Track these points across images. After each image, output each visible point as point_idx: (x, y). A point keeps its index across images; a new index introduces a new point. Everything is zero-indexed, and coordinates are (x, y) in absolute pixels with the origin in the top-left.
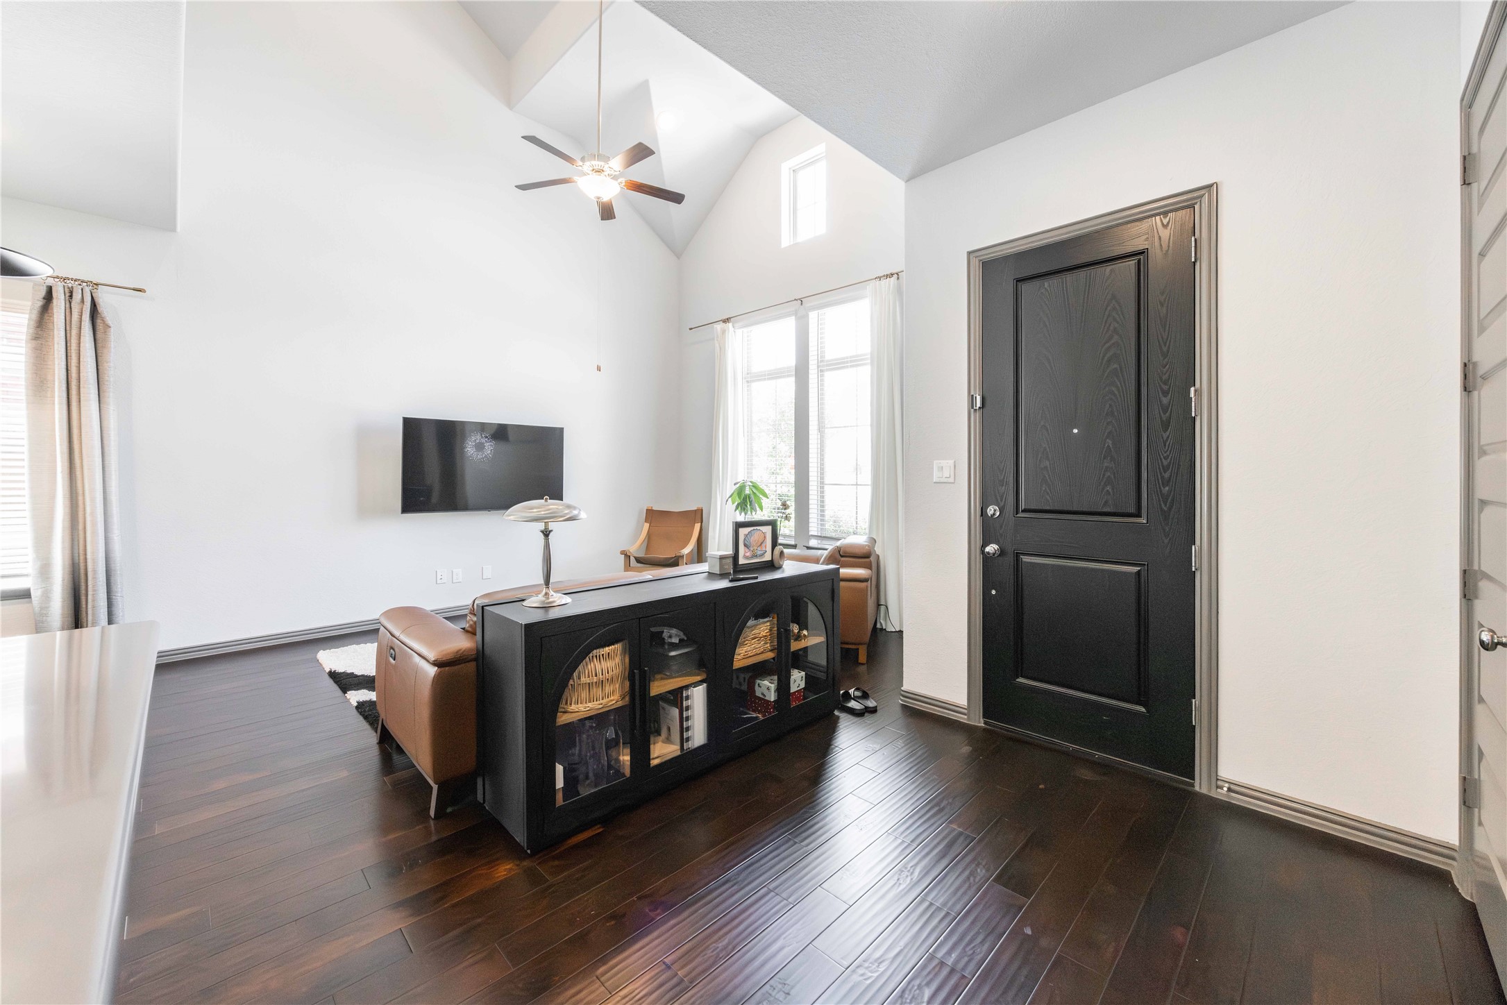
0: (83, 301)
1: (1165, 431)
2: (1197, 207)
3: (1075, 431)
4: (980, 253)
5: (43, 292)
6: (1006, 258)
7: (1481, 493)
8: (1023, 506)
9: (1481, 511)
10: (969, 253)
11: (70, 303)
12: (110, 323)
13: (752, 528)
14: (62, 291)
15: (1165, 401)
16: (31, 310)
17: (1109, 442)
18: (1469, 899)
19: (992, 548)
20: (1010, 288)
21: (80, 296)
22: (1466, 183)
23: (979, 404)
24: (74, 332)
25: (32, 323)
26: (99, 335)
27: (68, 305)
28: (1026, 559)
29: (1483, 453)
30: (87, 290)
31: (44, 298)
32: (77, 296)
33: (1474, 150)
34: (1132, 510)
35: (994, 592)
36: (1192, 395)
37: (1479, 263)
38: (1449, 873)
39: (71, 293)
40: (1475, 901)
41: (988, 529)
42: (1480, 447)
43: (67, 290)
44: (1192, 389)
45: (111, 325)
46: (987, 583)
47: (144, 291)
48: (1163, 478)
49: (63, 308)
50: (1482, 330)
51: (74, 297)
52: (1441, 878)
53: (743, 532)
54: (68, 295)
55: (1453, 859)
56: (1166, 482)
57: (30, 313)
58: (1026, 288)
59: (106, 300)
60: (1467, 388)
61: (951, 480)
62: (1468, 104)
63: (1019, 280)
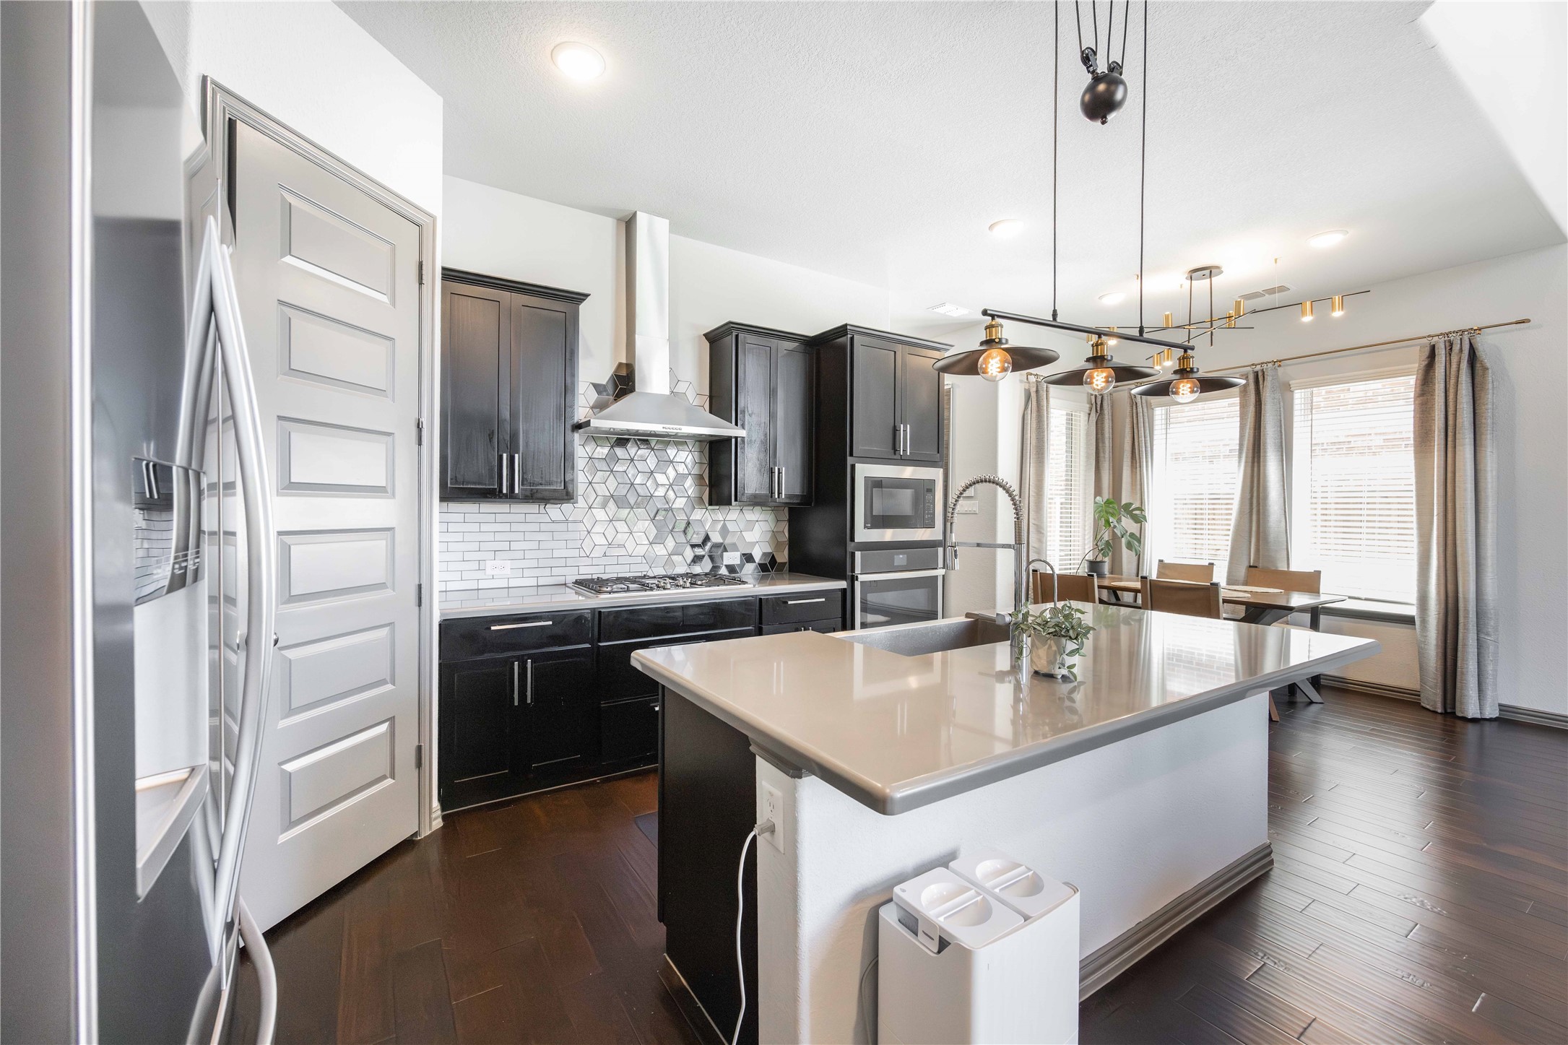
0: (1461, 350)
5: (1427, 351)
11: (1450, 355)
12: (1488, 365)
14: (1443, 348)
16: (1418, 371)
21: (1459, 346)
24: (1452, 381)
25: (1418, 382)
26: (1478, 380)
27: (1448, 358)
30: (1466, 338)
31: (1428, 357)
32: (1456, 348)
39: (1451, 345)
43: (1447, 344)
45: (1489, 367)
47: (1528, 321)
49: (1444, 365)
51: (1453, 349)
54: (1448, 350)
57: (1417, 374)
59: (1485, 344)
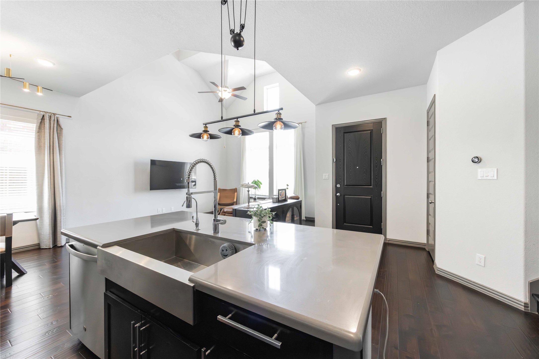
0: (54, 120)
1: (376, 168)
2: (382, 122)
3: (358, 167)
4: (335, 125)
5: (41, 117)
6: (342, 127)
7: (430, 180)
8: (345, 184)
9: (430, 182)
10: (332, 125)
11: (50, 121)
12: (63, 128)
13: (282, 191)
14: (48, 117)
15: (376, 162)
17: (365, 170)
18: (428, 250)
19: (338, 194)
20: (343, 134)
21: (54, 118)
22: (428, 126)
23: (335, 161)
24: (52, 130)
25: (37, 127)
26: (58, 131)
28: (346, 196)
29: (430, 173)
30: (56, 117)
31: (41, 119)
33: (429, 120)
34: (370, 185)
35: (338, 204)
36: (382, 161)
37: (429, 141)
38: (425, 248)
39: (51, 117)
40: (429, 251)
41: (337, 190)
42: (430, 172)
44: (382, 159)
46: (337, 203)
47: (71, 117)
48: (376, 178)
49: (48, 122)
50: (430, 152)
52: (424, 249)
53: (280, 191)
54: (49, 118)
55: (426, 246)
56: (377, 178)
57: (36, 124)
58: (345, 134)
59: (62, 120)
60: (428, 162)
61: (328, 178)
62: (428, 113)
63: (344, 133)
